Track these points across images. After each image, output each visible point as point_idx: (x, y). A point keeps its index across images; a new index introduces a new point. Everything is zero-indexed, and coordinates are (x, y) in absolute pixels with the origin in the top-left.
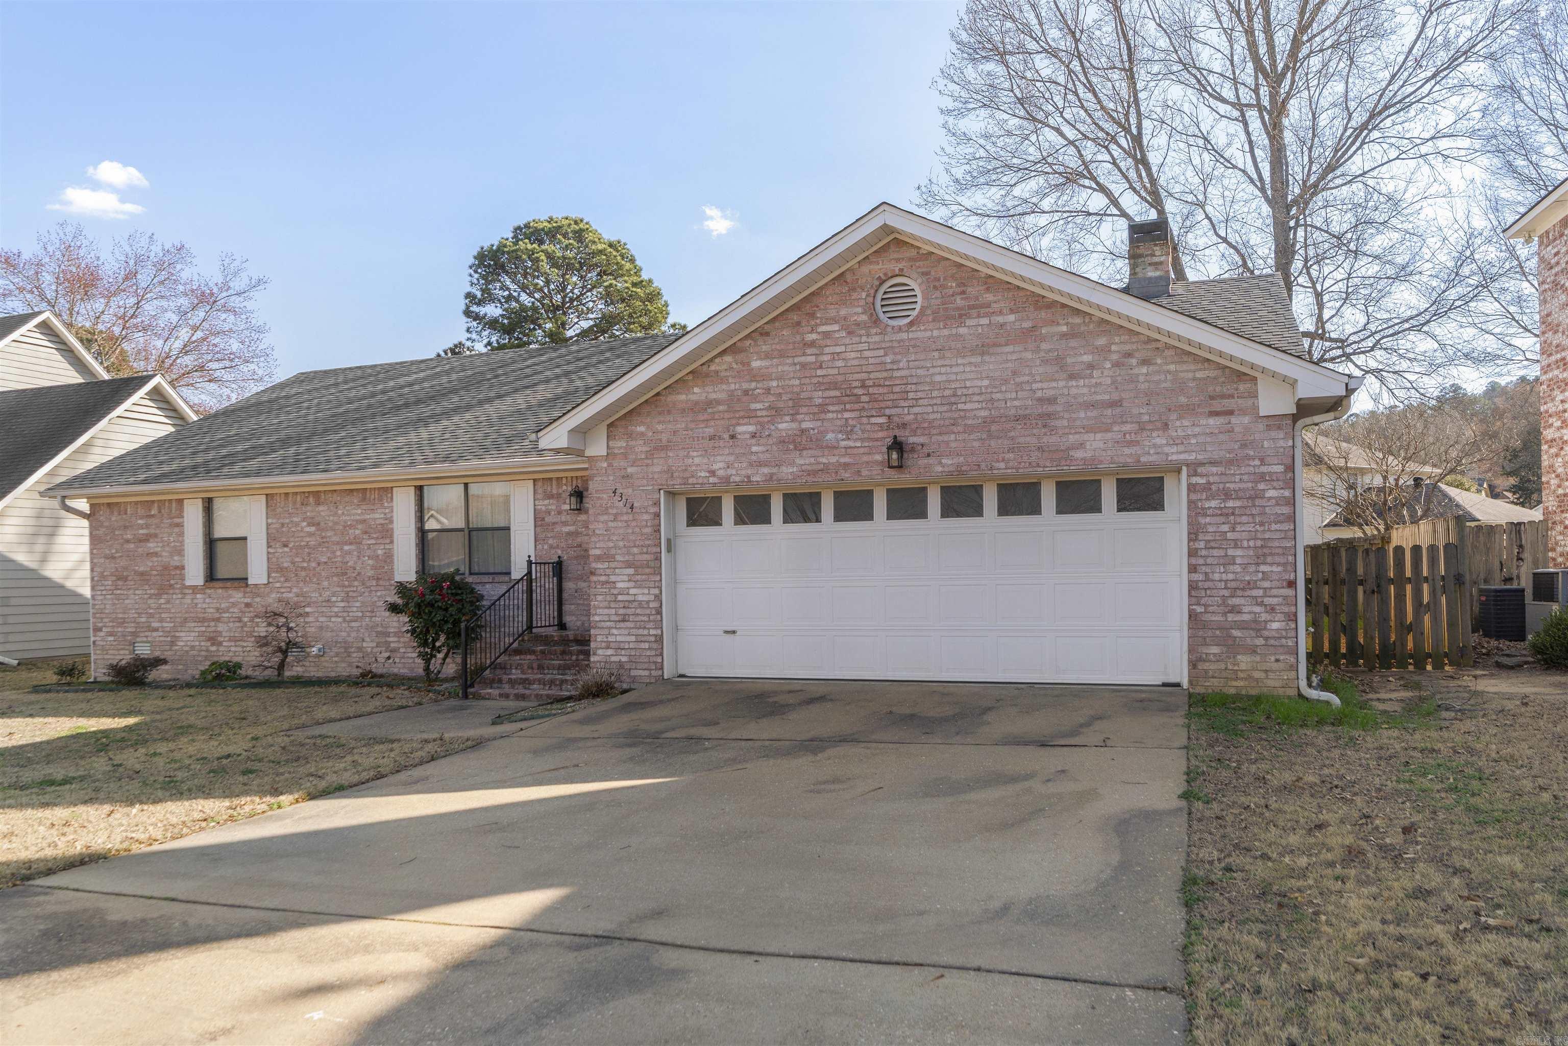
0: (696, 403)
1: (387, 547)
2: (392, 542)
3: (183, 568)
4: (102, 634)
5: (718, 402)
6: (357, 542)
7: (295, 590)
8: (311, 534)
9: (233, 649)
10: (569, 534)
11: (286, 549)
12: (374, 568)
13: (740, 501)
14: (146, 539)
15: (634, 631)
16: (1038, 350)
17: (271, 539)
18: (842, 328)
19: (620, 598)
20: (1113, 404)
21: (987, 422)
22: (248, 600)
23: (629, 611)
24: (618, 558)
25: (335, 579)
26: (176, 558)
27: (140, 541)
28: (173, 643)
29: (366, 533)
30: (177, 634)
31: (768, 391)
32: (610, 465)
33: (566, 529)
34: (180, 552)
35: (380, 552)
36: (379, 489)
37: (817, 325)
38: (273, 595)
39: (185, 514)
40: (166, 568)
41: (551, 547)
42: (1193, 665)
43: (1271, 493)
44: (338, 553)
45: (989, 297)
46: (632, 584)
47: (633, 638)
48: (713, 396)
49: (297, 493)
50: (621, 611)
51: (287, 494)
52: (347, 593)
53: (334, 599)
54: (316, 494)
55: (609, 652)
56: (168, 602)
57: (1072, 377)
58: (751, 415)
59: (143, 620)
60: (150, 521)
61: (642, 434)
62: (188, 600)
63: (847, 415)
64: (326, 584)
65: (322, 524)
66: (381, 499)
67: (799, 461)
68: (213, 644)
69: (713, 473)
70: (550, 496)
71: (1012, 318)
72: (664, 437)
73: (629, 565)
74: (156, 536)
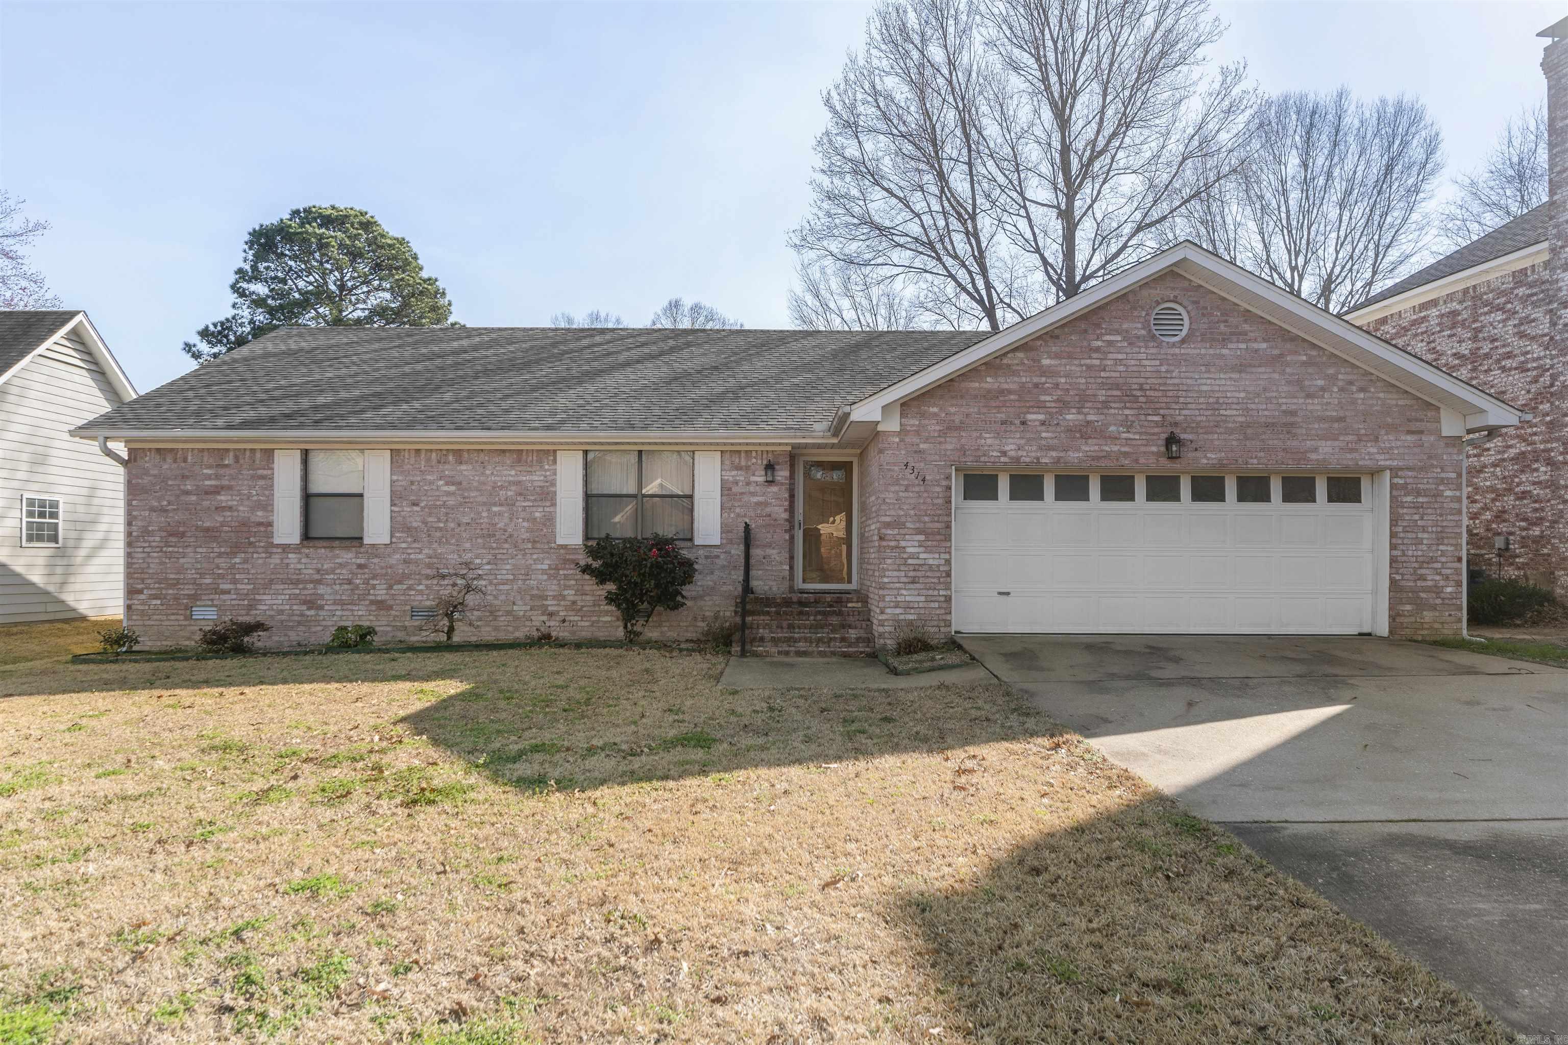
0: (989, 391)
1: (547, 509)
2: (554, 505)
3: (270, 524)
4: (142, 597)
5: (1010, 392)
6: (509, 503)
7: (426, 551)
8: (448, 494)
9: (338, 613)
10: (758, 504)
11: (416, 508)
12: (529, 530)
13: (1016, 481)
14: (217, 490)
15: (925, 592)
16: (1283, 373)
17: (396, 497)
18: (1124, 339)
19: (910, 561)
20: (1341, 419)
21: (1244, 427)
22: (362, 561)
23: (919, 574)
24: (909, 525)
25: (480, 541)
26: (260, 513)
27: (206, 493)
28: (251, 607)
29: (521, 494)
30: (257, 597)
31: (1057, 385)
32: (902, 440)
33: (755, 499)
34: (267, 506)
35: (537, 515)
36: (538, 451)
37: (1102, 334)
38: (398, 556)
39: (276, 466)
40: (244, 524)
42: (1393, 618)
43: (1448, 493)
44: (485, 514)
45: (1246, 327)
46: (922, 549)
47: (923, 598)
48: (1005, 386)
49: (431, 450)
50: (911, 574)
51: (418, 451)
52: (495, 555)
53: (478, 561)
54: (458, 453)
55: (898, 611)
56: (245, 561)
57: (1309, 396)
58: (1040, 406)
59: (208, 581)
60: (221, 471)
61: (935, 414)
62: (276, 560)
63: (1127, 412)
64: (468, 545)
65: (464, 483)
66: (540, 461)
67: (1084, 448)
68: (309, 609)
69: (1004, 453)
70: (738, 468)
71: (1264, 345)
72: (957, 419)
73: (919, 532)
74: (230, 488)
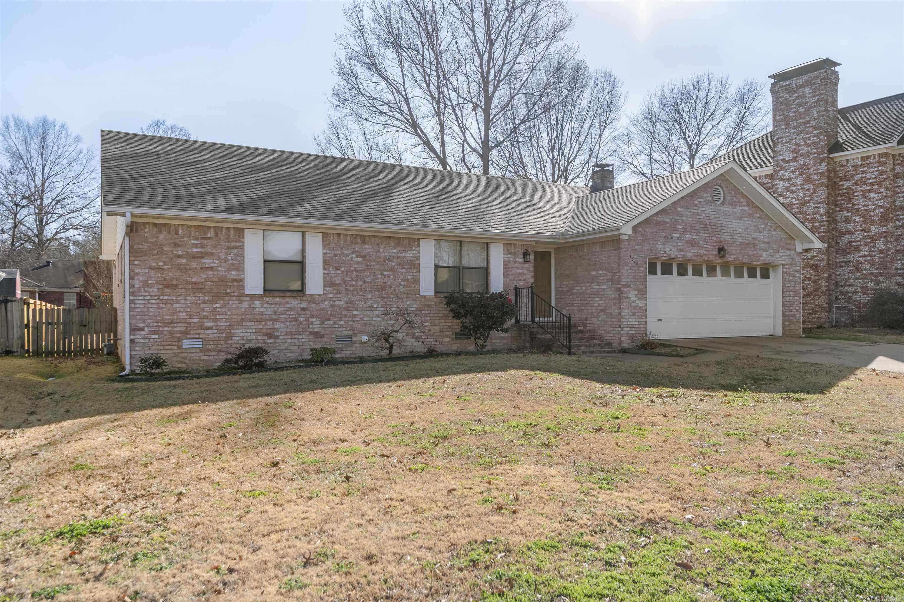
0: (660, 222)
1: (415, 274)
2: (418, 271)
3: (242, 280)
4: (143, 333)
5: (667, 223)
6: (393, 270)
7: (345, 299)
8: (358, 263)
9: (289, 341)
11: (338, 272)
12: (405, 286)
13: (664, 265)
14: (201, 256)
15: (638, 320)
16: (752, 221)
17: (326, 264)
18: (705, 201)
19: (633, 304)
20: (769, 243)
21: (742, 244)
22: (304, 306)
23: (636, 311)
24: (632, 286)
25: (377, 293)
26: (234, 273)
27: (194, 257)
28: (227, 338)
29: (400, 265)
30: (233, 331)
31: (683, 220)
32: (629, 244)
33: (518, 271)
34: (240, 268)
35: (409, 277)
36: (409, 238)
37: (697, 198)
38: (327, 303)
39: (246, 240)
40: (222, 280)
41: (511, 280)
42: (783, 328)
43: (797, 275)
44: (379, 276)
45: (742, 200)
46: (636, 298)
47: (637, 323)
48: (665, 220)
49: (347, 235)
50: (633, 311)
51: (339, 235)
52: (385, 302)
53: (376, 306)
54: (363, 237)
55: (628, 329)
56: (223, 306)
57: (760, 232)
58: (677, 230)
59: (195, 320)
60: (205, 242)
61: (641, 232)
62: (245, 305)
63: (706, 235)
64: (370, 296)
65: (367, 257)
66: (410, 245)
67: (693, 251)
68: (269, 338)
69: (665, 252)
71: (747, 208)
72: (649, 234)
73: (635, 290)
74: (211, 254)
